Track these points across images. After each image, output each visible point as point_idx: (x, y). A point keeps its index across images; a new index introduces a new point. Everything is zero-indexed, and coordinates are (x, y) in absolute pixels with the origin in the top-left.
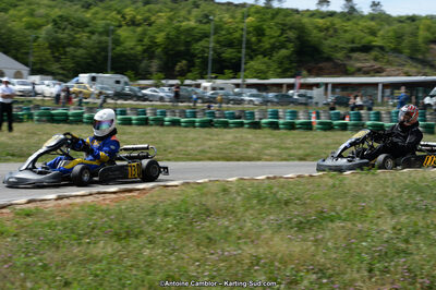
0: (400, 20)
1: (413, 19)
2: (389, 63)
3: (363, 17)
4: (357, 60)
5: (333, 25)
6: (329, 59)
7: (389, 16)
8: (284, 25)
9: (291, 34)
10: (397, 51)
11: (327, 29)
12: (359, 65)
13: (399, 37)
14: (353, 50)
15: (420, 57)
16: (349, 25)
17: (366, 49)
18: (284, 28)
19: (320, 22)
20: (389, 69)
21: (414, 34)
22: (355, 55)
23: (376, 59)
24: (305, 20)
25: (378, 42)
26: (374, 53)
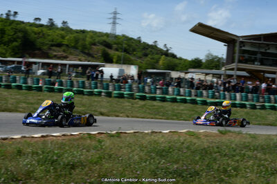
0: (77, 32)
1: (83, 32)
2: (71, 54)
3: (57, 28)
4: (55, 51)
5: (42, 31)
6: (40, 49)
7: (71, 29)
8: (17, 29)
9: (20, 35)
10: (75, 47)
11: (39, 33)
12: (55, 53)
13: (77, 41)
14: (52, 45)
15: (86, 51)
16: (50, 32)
17: (59, 45)
18: (16, 31)
19: (36, 29)
20: (71, 57)
21: (84, 40)
22: (54, 48)
23: (64, 51)
24: (28, 28)
25: (65, 42)
26: (63, 48)
